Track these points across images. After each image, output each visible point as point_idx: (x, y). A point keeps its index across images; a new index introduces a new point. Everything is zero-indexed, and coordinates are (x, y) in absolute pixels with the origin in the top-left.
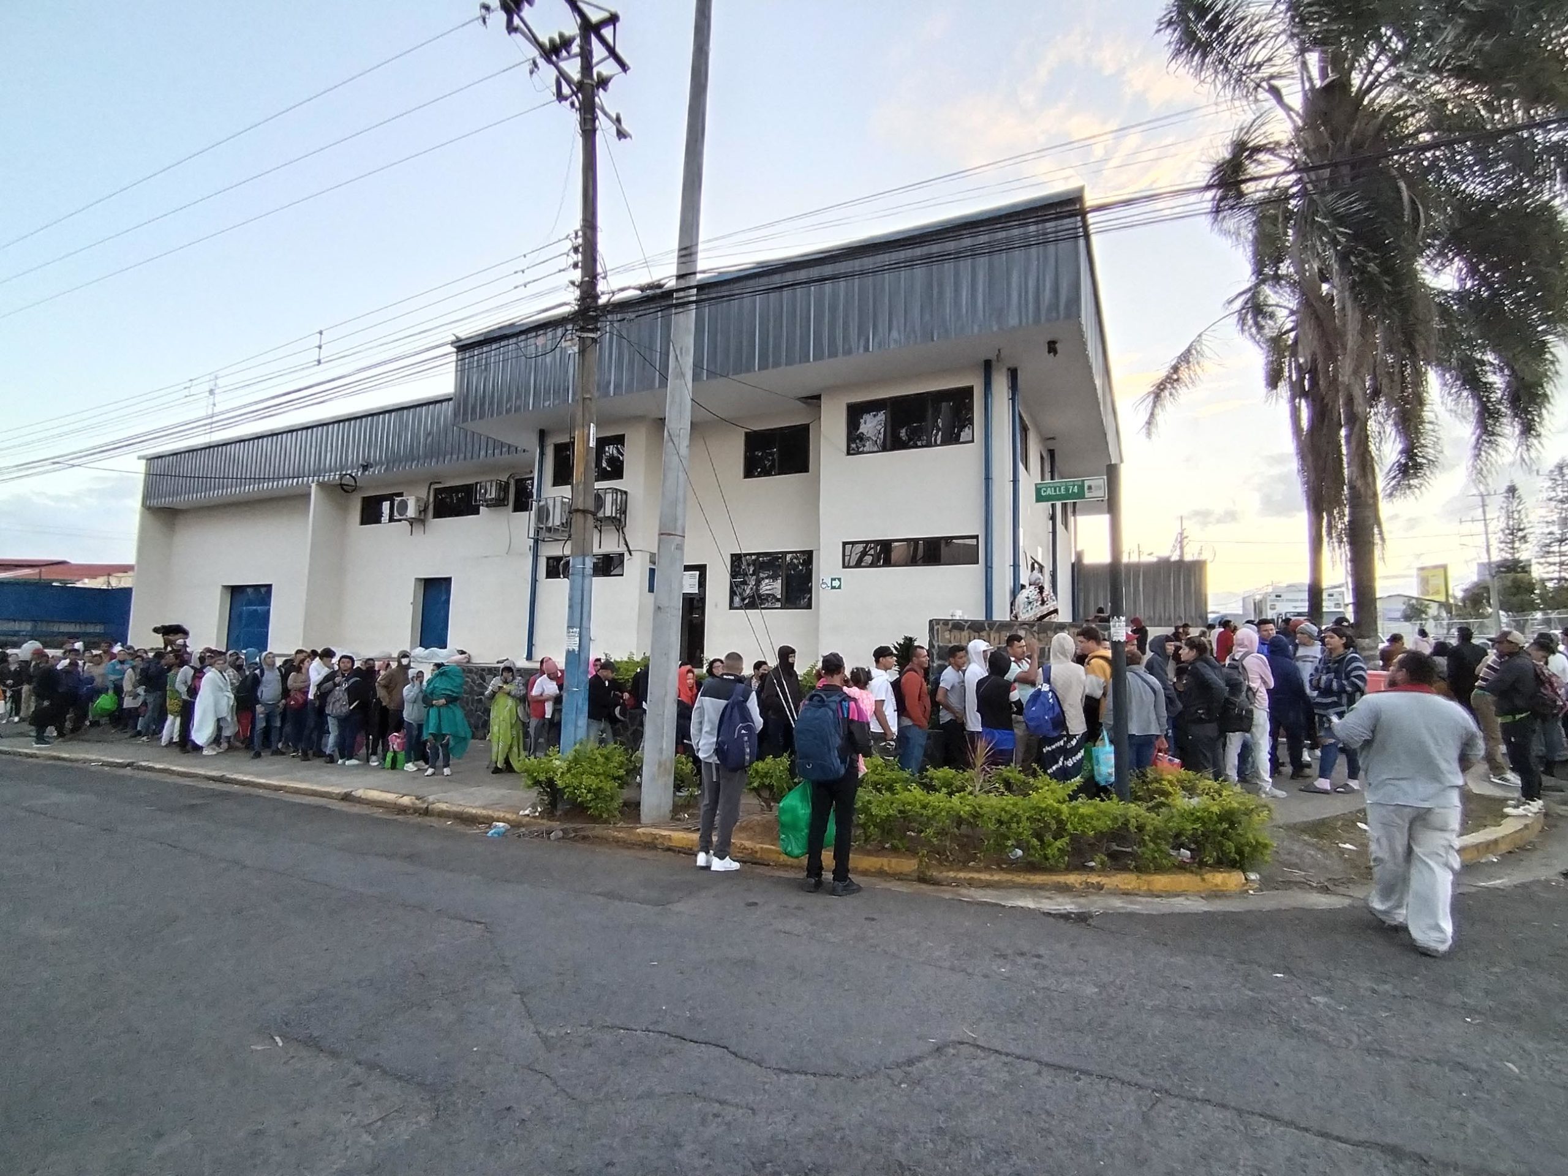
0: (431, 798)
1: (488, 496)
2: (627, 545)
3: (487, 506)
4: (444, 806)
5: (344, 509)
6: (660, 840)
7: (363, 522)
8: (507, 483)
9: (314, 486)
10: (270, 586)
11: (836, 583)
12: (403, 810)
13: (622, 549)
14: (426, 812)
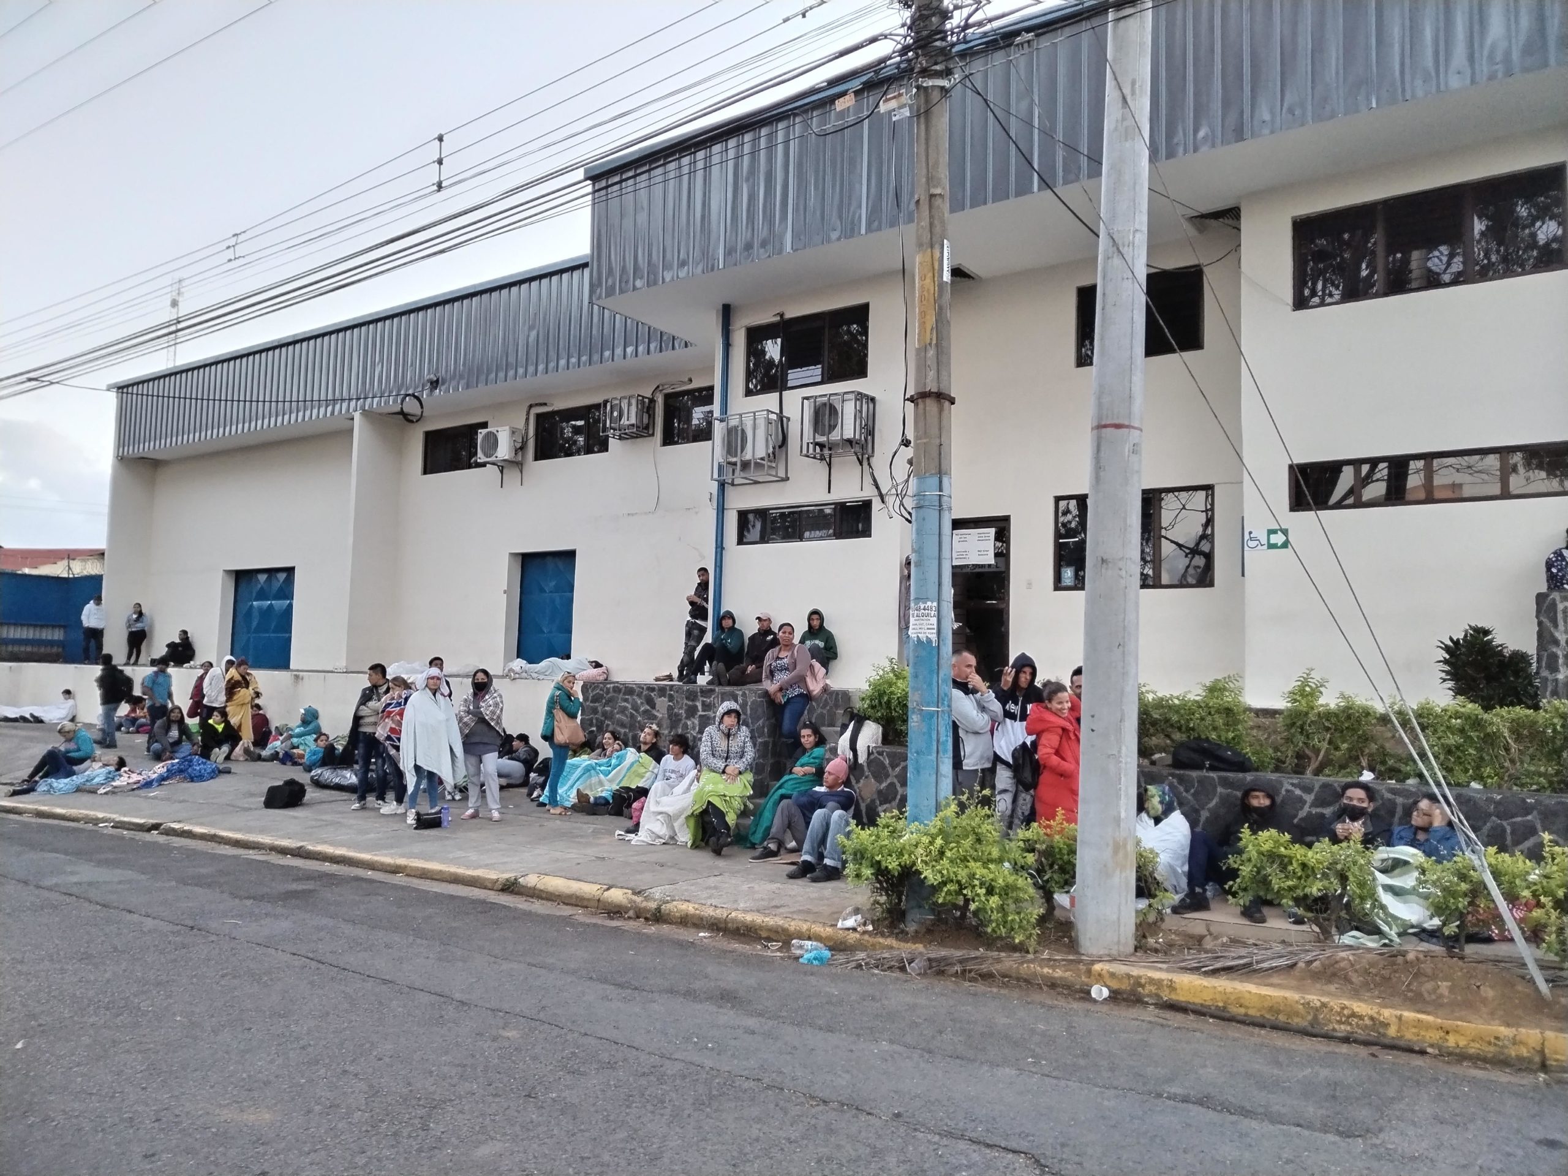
0: (657, 893)
1: (624, 421)
2: (878, 487)
3: (620, 438)
4: (690, 908)
5: (399, 450)
6: (1150, 988)
7: (426, 472)
8: (652, 401)
9: (357, 416)
10: (290, 571)
11: (1278, 539)
12: (615, 911)
13: (869, 492)
14: (658, 917)
